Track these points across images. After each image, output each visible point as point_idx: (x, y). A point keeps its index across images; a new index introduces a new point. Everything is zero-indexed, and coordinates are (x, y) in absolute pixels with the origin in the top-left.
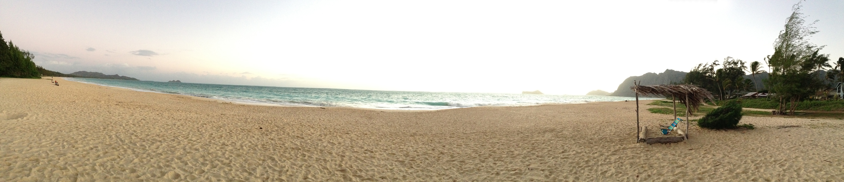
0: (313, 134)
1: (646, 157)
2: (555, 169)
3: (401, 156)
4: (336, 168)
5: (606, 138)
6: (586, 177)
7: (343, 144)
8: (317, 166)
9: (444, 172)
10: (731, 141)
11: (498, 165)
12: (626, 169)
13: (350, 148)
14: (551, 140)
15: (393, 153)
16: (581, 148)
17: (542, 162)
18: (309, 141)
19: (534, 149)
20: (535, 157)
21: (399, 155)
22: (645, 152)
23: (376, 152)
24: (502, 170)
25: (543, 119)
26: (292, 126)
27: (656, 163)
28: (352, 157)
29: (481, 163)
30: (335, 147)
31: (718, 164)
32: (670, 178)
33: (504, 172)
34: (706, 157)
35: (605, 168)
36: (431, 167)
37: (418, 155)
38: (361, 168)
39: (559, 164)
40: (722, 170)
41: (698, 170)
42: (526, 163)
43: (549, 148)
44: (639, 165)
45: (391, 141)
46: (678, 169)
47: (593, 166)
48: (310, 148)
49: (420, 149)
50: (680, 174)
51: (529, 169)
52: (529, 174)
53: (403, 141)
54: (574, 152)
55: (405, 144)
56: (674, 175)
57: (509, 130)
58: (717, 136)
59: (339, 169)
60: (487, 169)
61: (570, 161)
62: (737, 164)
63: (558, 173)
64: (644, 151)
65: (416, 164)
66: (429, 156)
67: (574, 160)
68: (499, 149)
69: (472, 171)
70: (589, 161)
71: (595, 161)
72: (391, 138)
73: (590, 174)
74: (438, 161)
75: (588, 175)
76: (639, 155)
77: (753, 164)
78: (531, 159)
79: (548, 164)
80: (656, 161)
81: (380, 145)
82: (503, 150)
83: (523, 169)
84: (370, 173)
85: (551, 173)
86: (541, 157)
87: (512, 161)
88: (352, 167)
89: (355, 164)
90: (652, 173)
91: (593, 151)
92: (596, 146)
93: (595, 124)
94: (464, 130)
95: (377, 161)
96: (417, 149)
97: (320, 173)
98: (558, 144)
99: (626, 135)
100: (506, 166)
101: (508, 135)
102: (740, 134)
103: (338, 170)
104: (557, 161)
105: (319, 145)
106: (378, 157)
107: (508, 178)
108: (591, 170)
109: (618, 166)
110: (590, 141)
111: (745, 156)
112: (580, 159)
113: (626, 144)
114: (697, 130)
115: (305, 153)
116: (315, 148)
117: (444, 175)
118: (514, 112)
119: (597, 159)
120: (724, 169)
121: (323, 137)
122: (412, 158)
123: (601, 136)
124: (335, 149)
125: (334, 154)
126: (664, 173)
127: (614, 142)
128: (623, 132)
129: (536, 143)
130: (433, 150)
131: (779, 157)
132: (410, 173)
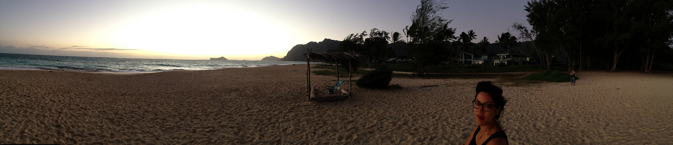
0: (39, 92)
1: (319, 114)
2: (242, 126)
3: (111, 114)
4: (53, 123)
5: (282, 97)
6: (271, 135)
7: (62, 102)
8: (35, 121)
9: (148, 129)
10: (386, 98)
11: (194, 123)
12: (303, 125)
13: (68, 105)
14: (236, 99)
15: (104, 110)
16: (263, 106)
17: (230, 119)
18: (33, 99)
19: (224, 107)
20: (224, 114)
21: (109, 113)
22: (317, 110)
23: (89, 109)
24: (198, 128)
25: (228, 80)
26: (24, 86)
27: (328, 120)
28: (68, 114)
29: (181, 121)
30: (55, 104)
31: (382, 118)
32: (344, 134)
33: (200, 130)
34: (370, 112)
35: (286, 125)
36: (136, 124)
37: (126, 114)
38: (74, 124)
39: (246, 122)
40: (386, 123)
41: (367, 124)
42: (218, 120)
43: (236, 105)
44: (314, 122)
45: (104, 99)
46: (349, 124)
47: (274, 123)
48: (33, 105)
49: (128, 108)
50: (353, 130)
51: (221, 126)
52: (221, 131)
53: (114, 100)
54: (257, 110)
55: (116, 102)
56: (347, 131)
57: (201, 91)
58: (374, 94)
59: (55, 124)
60: (186, 127)
61: (254, 118)
62: (397, 118)
63: (245, 130)
64: (315, 108)
65: (123, 121)
66: (135, 114)
67: (257, 117)
68: (194, 108)
69: (172, 128)
70: (271, 118)
71: (276, 118)
72: (104, 97)
73: (273, 131)
74: (143, 119)
75: (272, 132)
76: (312, 113)
77: (411, 117)
78: (222, 117)
79: (236, 121)
80: (328, 118)
81: (94, 103)
82: (198, 109)
83: (216, 126)
84: (81, 129)
85: (240, 130)
86: (229, 114)
87: (206, 118)
88: (66, 123)
89: (69, 120)
90: (327, 129)
91: (273, 109)
92: (275, 104)
93: (271, 85)
94: (166, 90)
95: (88, 118)
96: (125, 107)
97: (36, 127)
98: (242, 102)
99: (298, 94)
100: (202, 123)
101: (201, 94)
102: (392, 93)
103: (54, 126)
104: (243, 119)
105: (42, 102)
106: (90, 114)
107: (204, 135)
108: (274, 127)
109: (296, 123)
110: (269, 99)
111: (401, 111)
112: (263, 117)
113: (299, 102)
114: (357, 89)
115: (27, 110)
116: (38, 105)
117: (148, 132)
118: (205, 74)
119: (277, 116)
120: (388, 123)
121: (46, 96)
122: (120, 116)
123: (278, 95)
124: (54, 106)
125: (53, 111)
126: (338, 129)
127: (289, 100)
128: (295, 91)
129: (224, 101)
130: (139, 108)
131: (430, 111)
132: (117, 131)
